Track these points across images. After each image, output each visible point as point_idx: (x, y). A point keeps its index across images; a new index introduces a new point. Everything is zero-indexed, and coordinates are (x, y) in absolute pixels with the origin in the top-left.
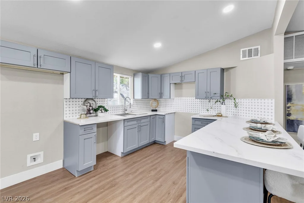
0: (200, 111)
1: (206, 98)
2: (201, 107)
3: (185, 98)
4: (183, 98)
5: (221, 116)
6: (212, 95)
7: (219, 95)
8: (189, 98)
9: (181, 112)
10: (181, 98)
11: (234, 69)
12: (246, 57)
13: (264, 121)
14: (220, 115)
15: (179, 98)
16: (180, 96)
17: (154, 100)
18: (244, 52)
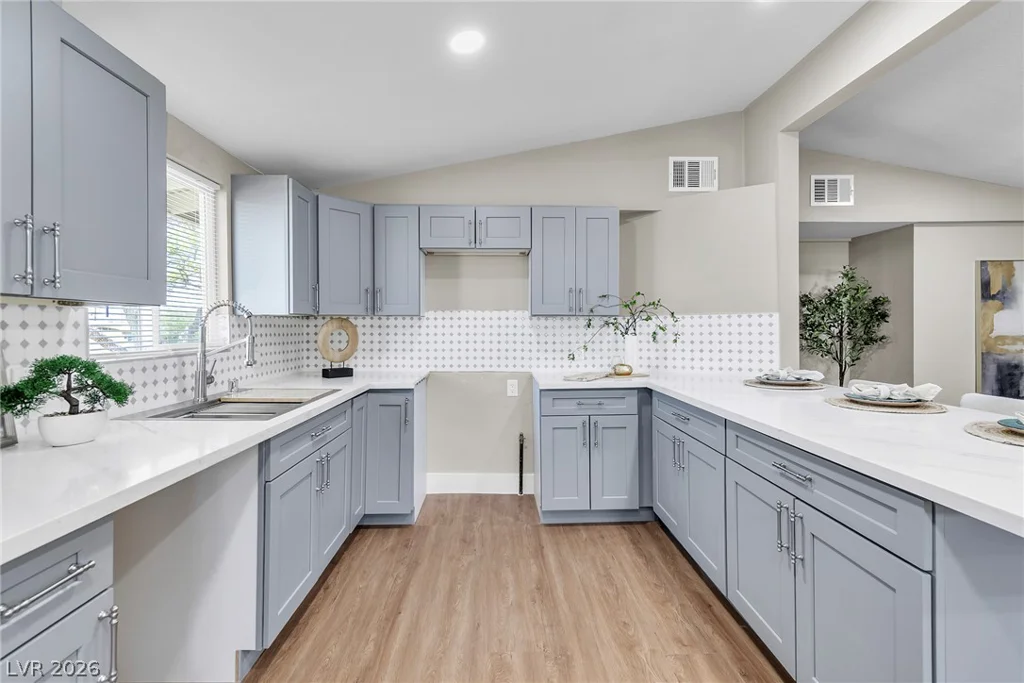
0: (534, 362)
1: (574, 313)
2: (535, 347)
3: (471, 314)
4: (463, 314)
5: (629, 374)
6: (594, 300)
7: (618, 302)
8: (487, 314)
9: (455, 369)
10: (455, 314)
11: (646, 218)
12: (682, 185)
13: (798, 379)
14: (626, 369)
15: (448, 314)
16: (453, 304)
17: (335, 324)
18: (678, 167)
